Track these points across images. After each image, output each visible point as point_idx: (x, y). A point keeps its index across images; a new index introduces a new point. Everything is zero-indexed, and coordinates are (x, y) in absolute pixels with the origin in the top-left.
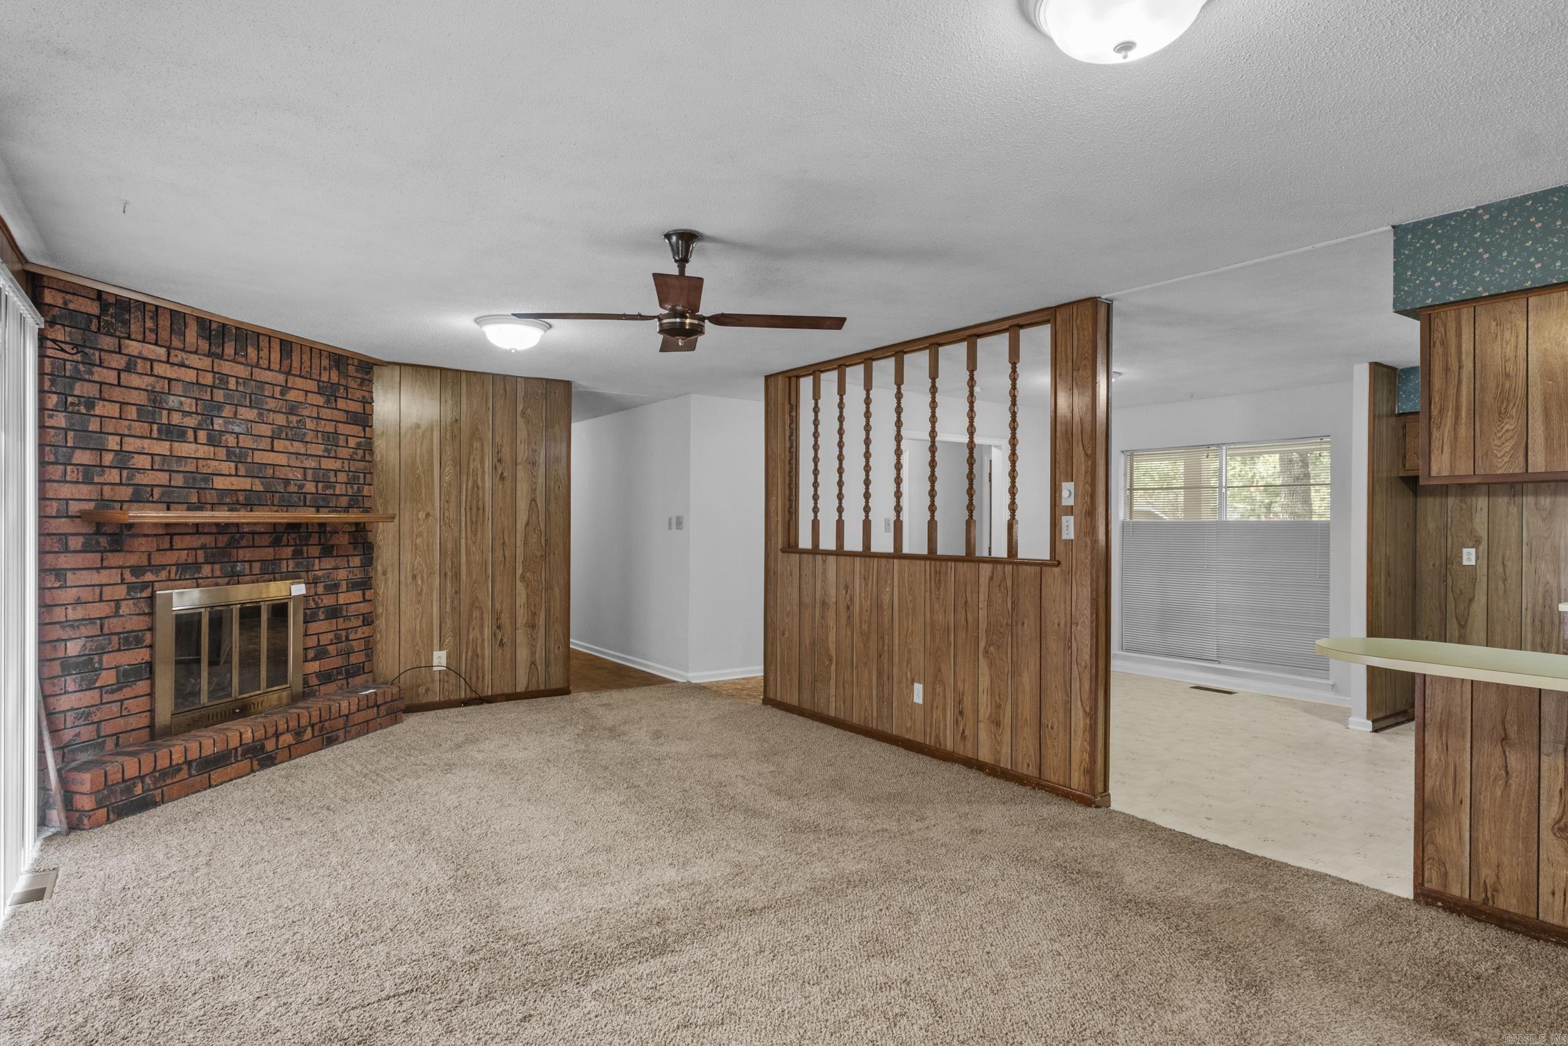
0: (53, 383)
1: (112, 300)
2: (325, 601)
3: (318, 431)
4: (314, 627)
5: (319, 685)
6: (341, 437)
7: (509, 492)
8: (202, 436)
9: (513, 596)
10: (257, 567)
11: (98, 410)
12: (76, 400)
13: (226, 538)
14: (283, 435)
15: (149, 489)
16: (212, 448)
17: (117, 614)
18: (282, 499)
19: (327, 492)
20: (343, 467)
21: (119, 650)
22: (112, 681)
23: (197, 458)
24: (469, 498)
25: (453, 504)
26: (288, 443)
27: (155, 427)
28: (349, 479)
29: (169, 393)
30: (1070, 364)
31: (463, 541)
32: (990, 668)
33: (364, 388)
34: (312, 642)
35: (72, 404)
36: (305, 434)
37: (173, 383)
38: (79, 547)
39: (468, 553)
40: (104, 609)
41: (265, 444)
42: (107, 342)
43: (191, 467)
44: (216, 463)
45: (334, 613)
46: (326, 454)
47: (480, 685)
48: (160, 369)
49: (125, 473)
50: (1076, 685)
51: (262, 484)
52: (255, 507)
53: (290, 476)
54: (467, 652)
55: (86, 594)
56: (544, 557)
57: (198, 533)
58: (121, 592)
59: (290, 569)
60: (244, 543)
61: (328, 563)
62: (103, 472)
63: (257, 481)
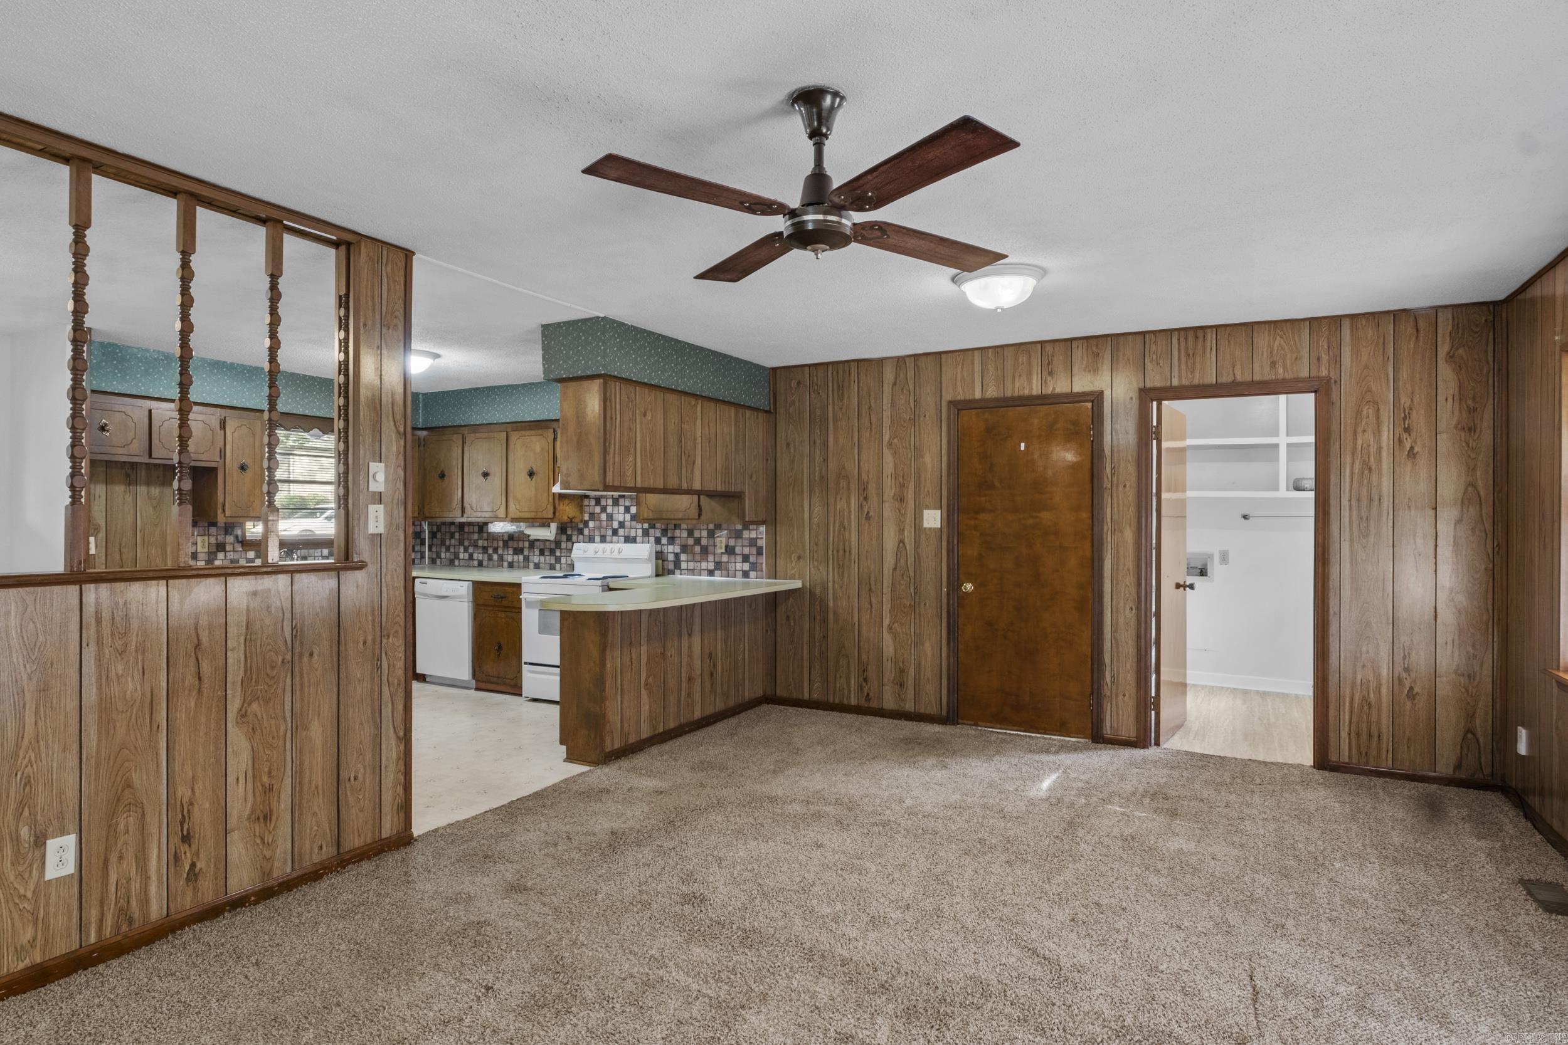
30: (378, 316)
32: (251, 739)
50: (387, 711)
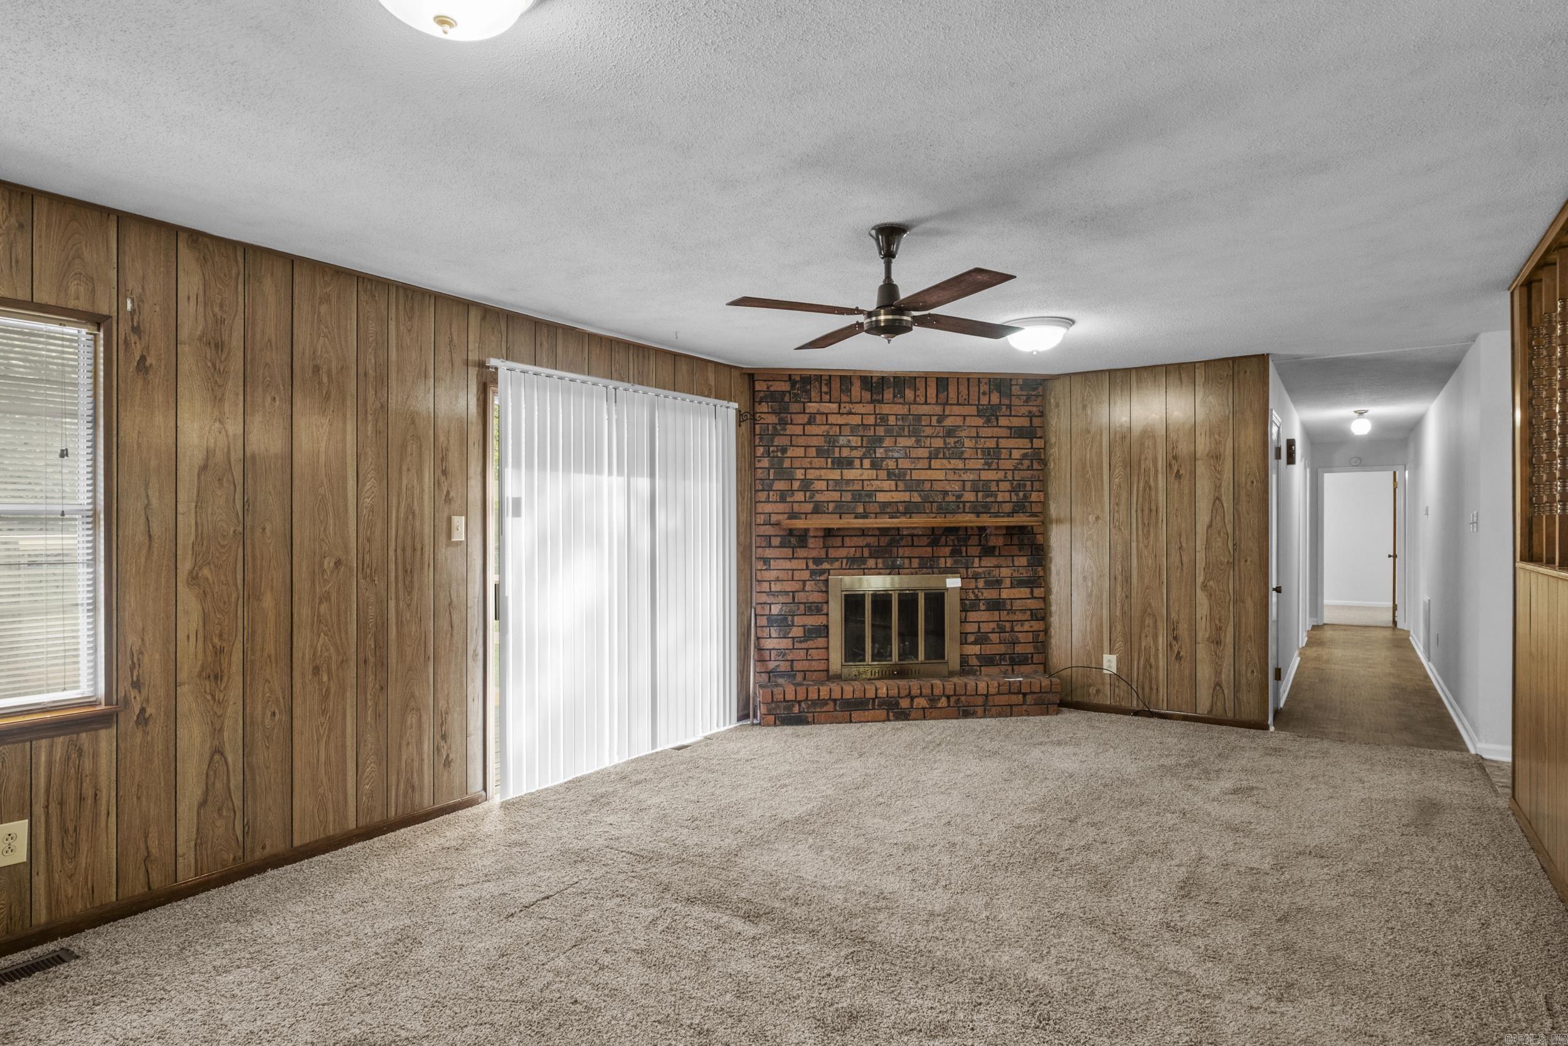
0: (761, 440)
1: (798, 378)
2: (985, 595)
3: (977, 448)
4: (973, 616)
5: (980, 666)
6: (1003, 451)
7: (1186, 491)
8: (867, 463)
9: (1193, 606)
10: (915, 563)
11: (789, 454)
12: (775, 449)
13: (888, 538)
14: (941, 455)
15: (826, 504)
16: (875, 471)
17: (803, 590)
18: (940, 508)
19: (988, 500)
20: (1005, 477)
21: (805, 614)
22: (801, 634)
23: (863, 480)
24: (1140, 499)
25: (1123, 507)
26: (945, 461)
27: (829, 460)
28: (1013, 487)
29: (840, 435)
31: (1134, 545)
33: (1030, 404)
34: (971, 628)
35: (773, 451)
36: (962, 453)
37: (843, 427)
38: (777, 544)
39: (1140, 556)
40: (796, 586)
41: (923, 464)
42: (795, 407)
43: (857, 487)
44: (879, 482)
45: (996, 605)
46: (986, 467)
47: (1154, 696)
48: (832, 419)
49: (808, 494)
51: (920, 496)
52: (913, 515)
53: (948, 488)
54: (1139, 660)
55: (782, 575)
56: (1232, 564)
57: (863, 535)
58: (806, 575)
59: (948, 565)
60: (903, 543)
61: (988, 562)
62: (793, 494)
63: (915, 494)
